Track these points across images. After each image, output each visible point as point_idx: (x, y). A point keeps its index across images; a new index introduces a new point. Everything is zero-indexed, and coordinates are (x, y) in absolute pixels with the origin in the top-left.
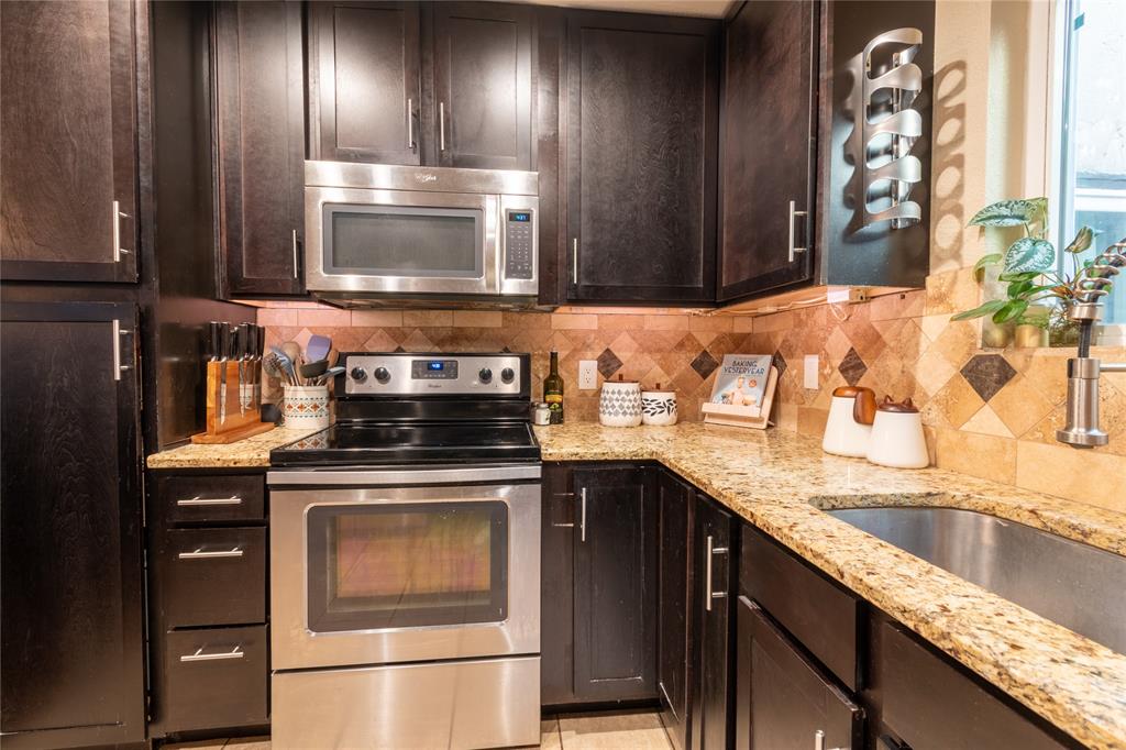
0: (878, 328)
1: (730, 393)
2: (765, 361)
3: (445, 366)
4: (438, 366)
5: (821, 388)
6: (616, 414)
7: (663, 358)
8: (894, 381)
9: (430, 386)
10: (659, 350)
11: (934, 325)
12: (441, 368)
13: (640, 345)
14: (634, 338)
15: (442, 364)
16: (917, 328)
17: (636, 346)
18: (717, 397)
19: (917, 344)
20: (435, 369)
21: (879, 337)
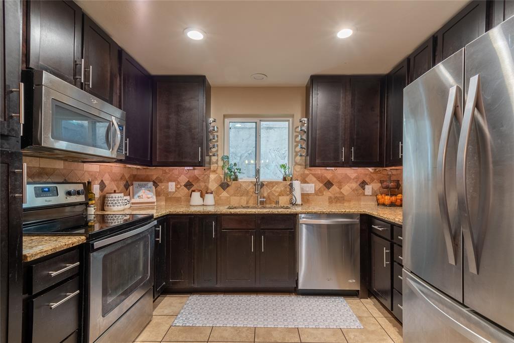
0: (197, 176)
1: (141, 195)
2: (151, 184)
3: (51, 189)
4: (47, 189)
5: (176, 191)
6: (121, 205)
7: (117, 184)
8: (202, 188)
9: (46, 201)
10: (116, 180)
11: (212, 176)
12: (49, 191)
13: (111, 178)
14: (109, 175)
15: (49, 188)
16: (209, 177)
17: (110, 179)
18: (136, 196)
19: (209, 180)
20: (45, 191)
21: (198, 178)
